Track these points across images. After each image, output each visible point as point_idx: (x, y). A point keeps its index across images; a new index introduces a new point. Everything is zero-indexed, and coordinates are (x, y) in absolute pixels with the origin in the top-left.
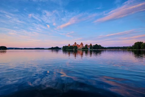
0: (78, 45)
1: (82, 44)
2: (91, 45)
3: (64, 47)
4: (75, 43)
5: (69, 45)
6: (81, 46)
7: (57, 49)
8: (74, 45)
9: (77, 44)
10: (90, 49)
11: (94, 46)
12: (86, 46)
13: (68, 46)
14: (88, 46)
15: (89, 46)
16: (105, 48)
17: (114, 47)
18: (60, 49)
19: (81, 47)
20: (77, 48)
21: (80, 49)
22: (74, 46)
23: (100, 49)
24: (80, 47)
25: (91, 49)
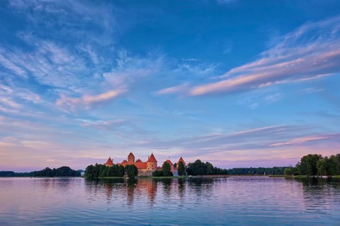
0: (139, 161)
1: (152, 158)
2: (181, 162)
3: (90, 168)
4: (131, 156)
5: (110, 161)
6: (149, 165)
7: (63, 175)
8: (125, 161)
9: (136, 159)
10: (180, 174)
11: (189, 164)
12: (167, 164)
13: (104, 166)
14: (172, 167)
15: (176, 164)
16: (225, 173)
17: (248, 169)
18: (76, 174)
19: (150, 168)
20: (136, 173)
21: (146, 177)
22: (128, 166)
23: (210, 174)
24: (145, 170)
25: (183, 177)
